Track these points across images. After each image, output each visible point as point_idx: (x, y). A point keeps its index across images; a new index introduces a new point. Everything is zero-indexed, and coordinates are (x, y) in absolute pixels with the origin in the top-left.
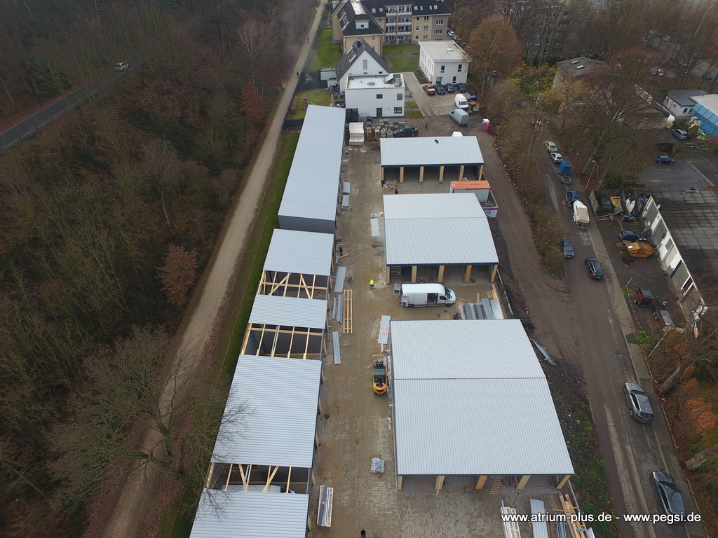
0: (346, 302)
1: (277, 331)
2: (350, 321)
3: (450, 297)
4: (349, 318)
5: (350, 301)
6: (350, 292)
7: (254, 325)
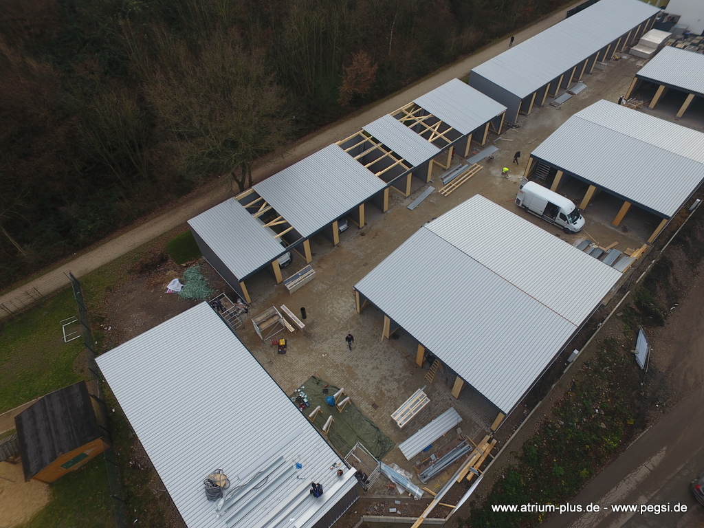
0: (468, 172)
1: (376, 146)
2: (454, 187)
3: (574, 221)
4: (456, 185)
5: (471, 174)
6: (479, 168)
7: (365, 132)
